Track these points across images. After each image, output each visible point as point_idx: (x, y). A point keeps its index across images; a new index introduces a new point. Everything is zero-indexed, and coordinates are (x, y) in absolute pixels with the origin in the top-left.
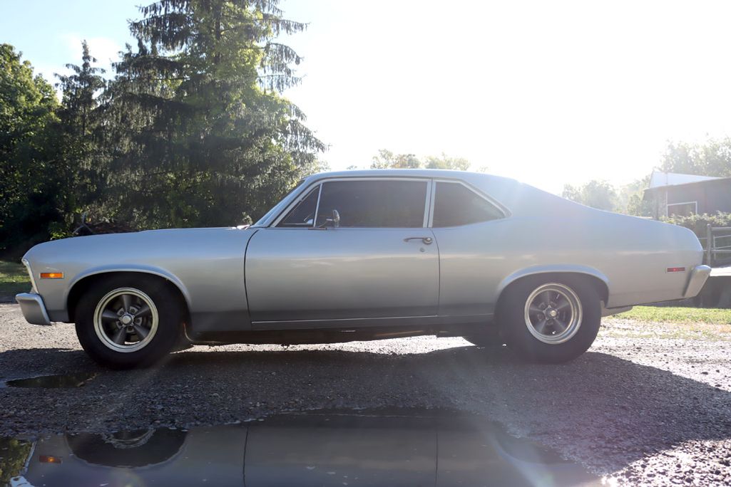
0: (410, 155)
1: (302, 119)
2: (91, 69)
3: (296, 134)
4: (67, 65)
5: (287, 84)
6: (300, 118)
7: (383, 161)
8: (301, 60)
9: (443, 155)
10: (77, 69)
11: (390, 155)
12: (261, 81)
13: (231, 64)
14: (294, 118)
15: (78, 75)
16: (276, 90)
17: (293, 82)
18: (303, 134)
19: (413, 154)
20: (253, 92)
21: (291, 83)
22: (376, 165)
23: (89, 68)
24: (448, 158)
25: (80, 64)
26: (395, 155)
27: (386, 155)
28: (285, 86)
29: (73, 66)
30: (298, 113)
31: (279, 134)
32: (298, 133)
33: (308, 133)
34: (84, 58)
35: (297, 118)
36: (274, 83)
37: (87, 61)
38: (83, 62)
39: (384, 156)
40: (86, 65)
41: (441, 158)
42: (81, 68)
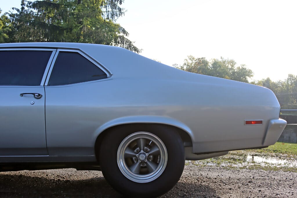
0: (203, 58)
1: (126, 35)
2: (25, 10)
3: (123, 43)
4: (13, 8)
5: (116, 16)
6: (125, 35)
7: (190, 62)
8: (122, 2)
9: (221, 58)
10: (18, 10)
11: (194, 59)
12: (103, 14)
13: (85, 5)
14: (121, 34)
15: (18, 13)
16: (110, 19)
17: (119, 14)
18: (127, 43)
19: (204, 57)
20: (99, 20)
21: (118, 15)
22: (186, 64)
23: (24, 10)
24: (224, 60)
25: (20, 7)
26: (196, 58)
27: (192, 59)
28: (115, 16)
29: (16, 9)
30: (124, 31)
31: (114, 43)
32: (124, 43)
33: (131, 42)
34: (22, 5)
35: (123, 34)
36: (109, 15)
37: (24, 6)
38: (21, 7)
39: (190, 59)
40: (23, 8)
41: (220, 60)
42: (20, 10)
